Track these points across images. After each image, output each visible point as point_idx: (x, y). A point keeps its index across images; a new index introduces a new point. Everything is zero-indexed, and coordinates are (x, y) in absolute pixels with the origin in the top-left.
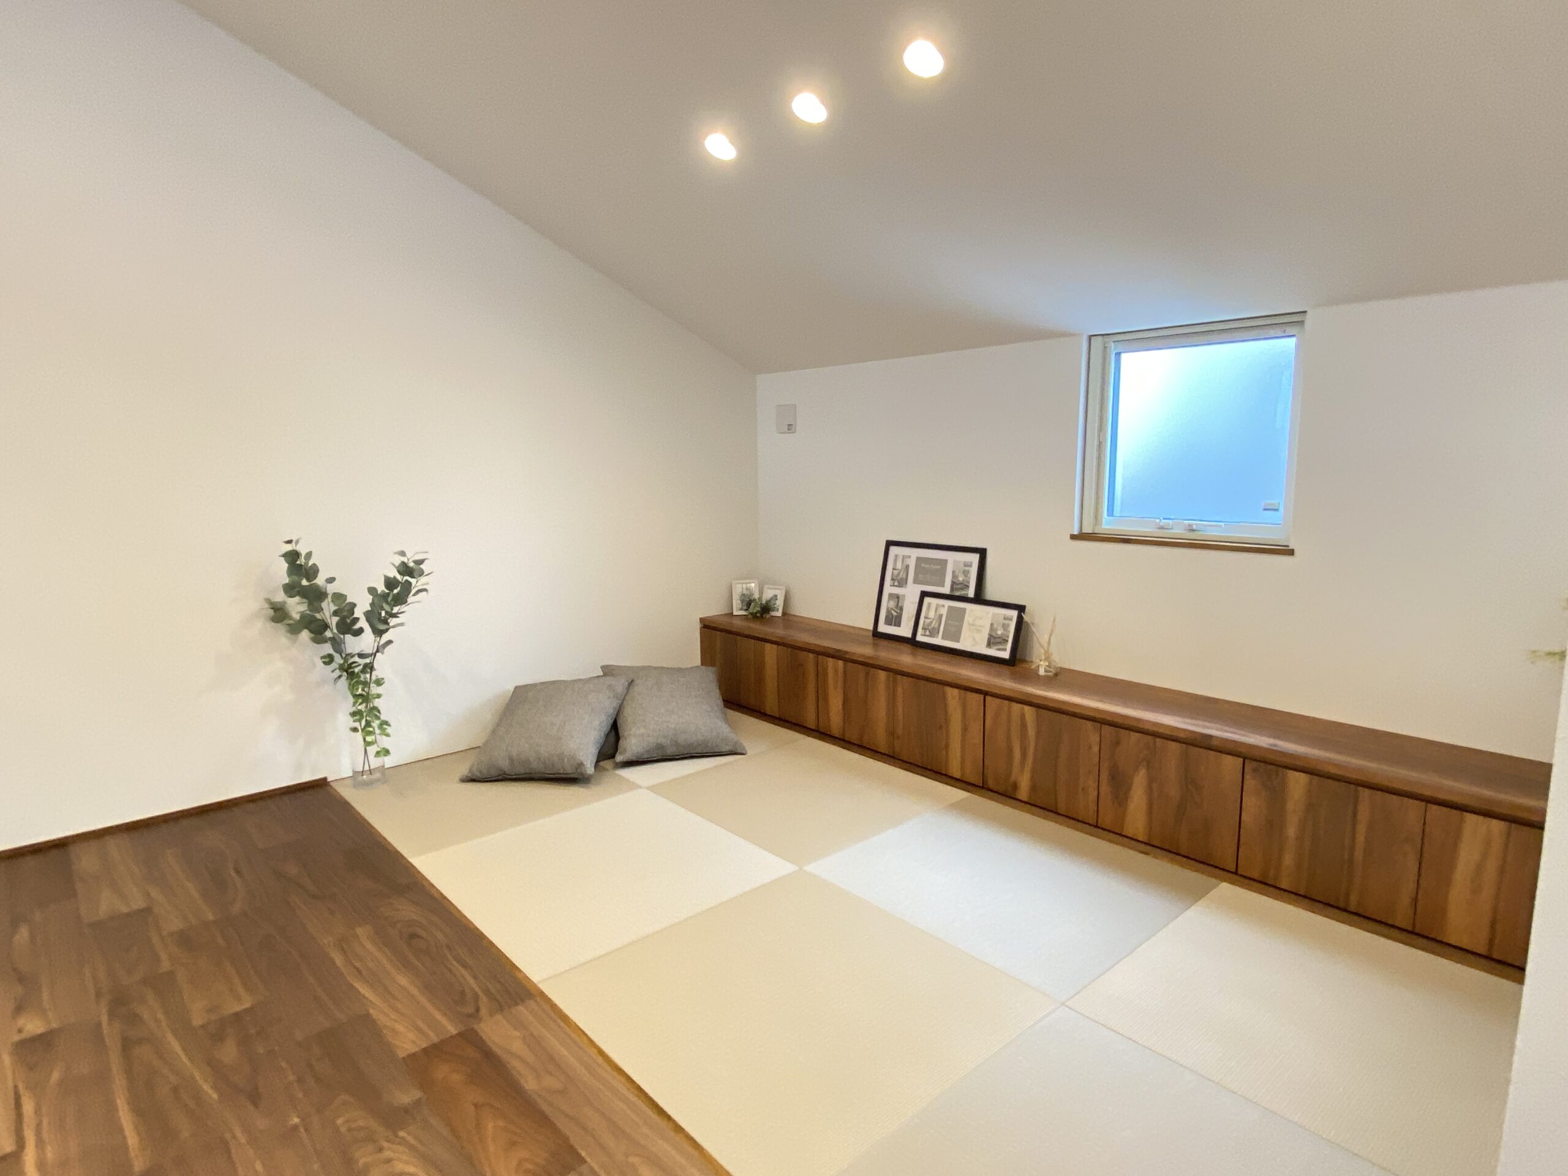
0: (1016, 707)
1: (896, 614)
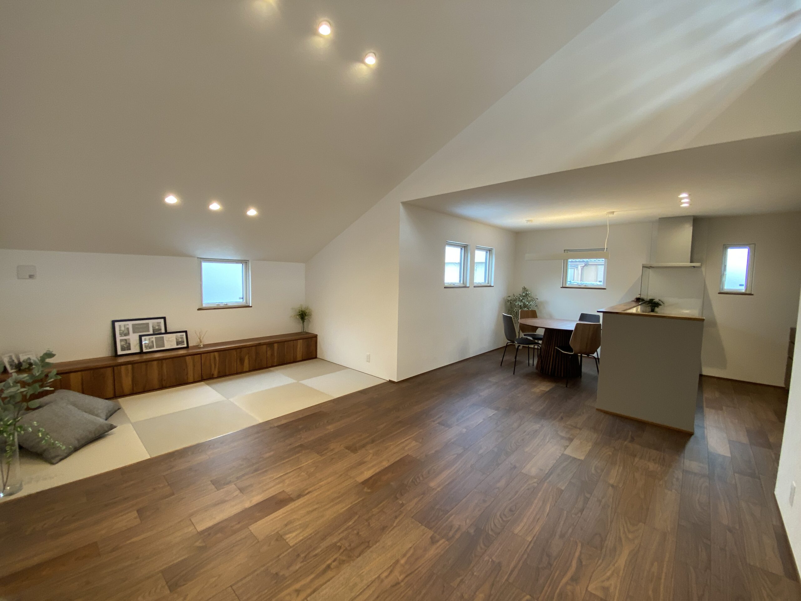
0: (212, 354)
1: (126, 346)
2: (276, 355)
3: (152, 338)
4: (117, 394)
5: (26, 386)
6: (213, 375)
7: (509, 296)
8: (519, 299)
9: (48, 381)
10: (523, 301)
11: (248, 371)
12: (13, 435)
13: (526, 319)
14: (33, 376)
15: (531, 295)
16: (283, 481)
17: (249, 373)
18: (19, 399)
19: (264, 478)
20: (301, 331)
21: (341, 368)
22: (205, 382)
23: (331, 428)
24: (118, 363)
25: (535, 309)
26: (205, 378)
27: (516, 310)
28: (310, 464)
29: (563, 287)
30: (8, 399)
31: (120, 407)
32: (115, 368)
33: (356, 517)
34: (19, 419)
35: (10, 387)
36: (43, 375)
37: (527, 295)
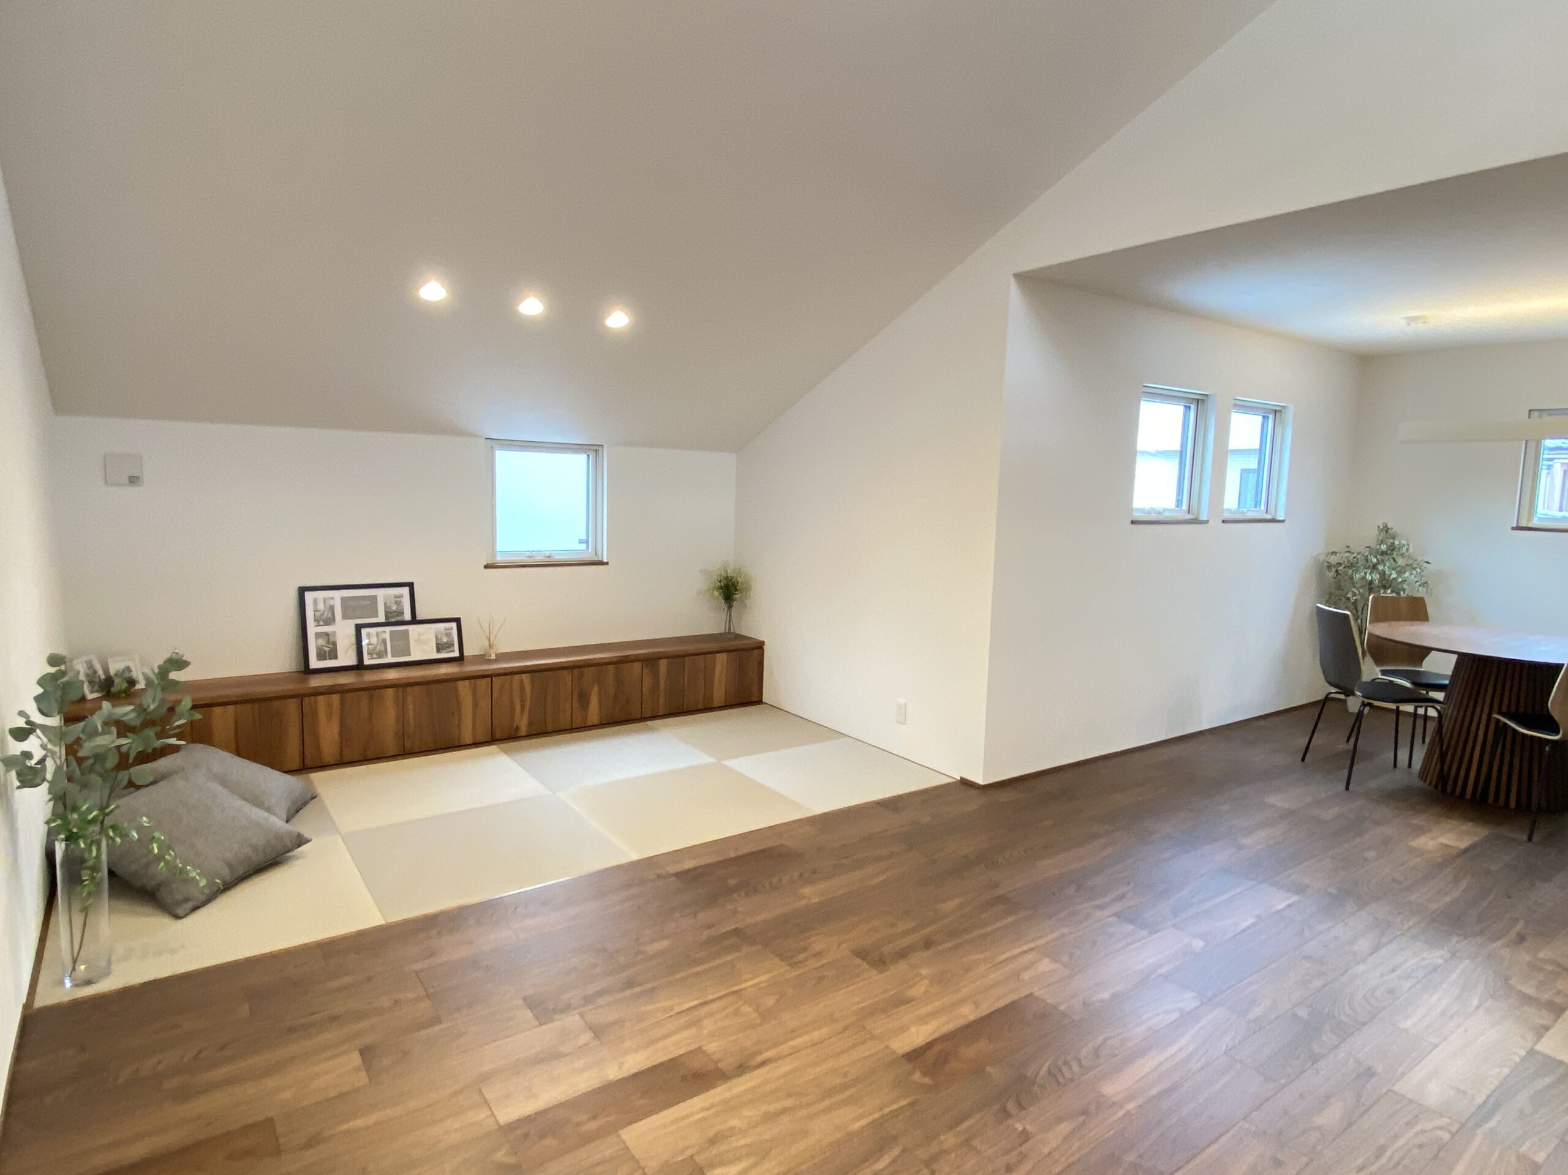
0: (517, 677)
1: (329, 649)
2: (662, 687)
3: (384, 632)
4: (308, 762)
5: (129, 734)
6: (517, 728)
7: (1334, 553)
8: (1367, 560)
9: (173, 724)
10: (1380, 567)
11: (597, 725)
12: (98, 844)
13: (1393, 623)
14: (142, 710)
15: (1407, 550)
16: (697, 1023)
17: (600, 731)
18: (112, 762)
19: (650, 1007)
20: (722, 631)
21: (829, 733)
22: (502, 745)
23: (811, 894)
24: (310, 688)
25: (1421, 593)
26: (498, 736)
27: (1354, 594)
28: (763, 985)
29: (1518, 528)
30: (91, 761)
31: (314, 795)
32: (306, 700)
33: (896, 1151)
34: (112, 807)
35: (94, 734)
36: (164, 710)
37: (1392, 548)
